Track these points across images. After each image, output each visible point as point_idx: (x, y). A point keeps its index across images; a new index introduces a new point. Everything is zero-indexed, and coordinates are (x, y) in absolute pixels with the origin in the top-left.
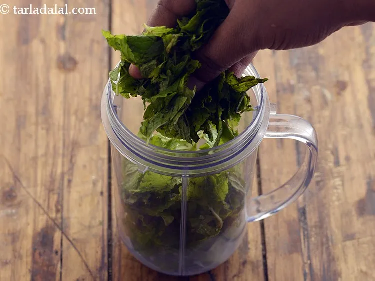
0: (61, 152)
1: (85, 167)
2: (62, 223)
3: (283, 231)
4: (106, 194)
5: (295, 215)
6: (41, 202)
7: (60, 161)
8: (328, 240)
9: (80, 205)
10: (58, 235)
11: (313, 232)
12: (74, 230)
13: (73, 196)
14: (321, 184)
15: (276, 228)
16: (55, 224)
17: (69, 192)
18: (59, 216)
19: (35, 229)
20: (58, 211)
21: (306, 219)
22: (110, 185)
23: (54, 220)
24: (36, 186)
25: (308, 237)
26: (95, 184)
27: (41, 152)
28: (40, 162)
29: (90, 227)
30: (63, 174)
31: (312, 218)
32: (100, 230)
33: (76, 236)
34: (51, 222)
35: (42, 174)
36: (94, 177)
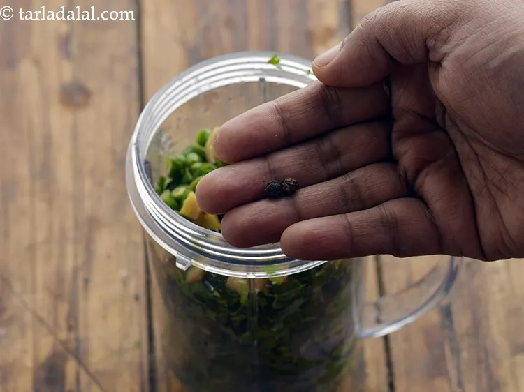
0: (71, 234)
1: (109, 257)
2: (77, 348)
3: (418, 343)
4: (143, 299)
5: (435, 317)
6: (44, 314)
7: (70, 249)
8: (487, 354)
9: (104, 317)
10: (71, 367)
11: (464, 344)
12: (97, 357)
13: (92, 305)
16: (66, 348)
17: (86, 298)
18: (72, 336)
19: (36, 359)
20: (71, 328)
21: (451, 323)
22: (148, 283)
23: (65, 343)
24: (34, 291)
25: (456, 352)
26: (125, 282)
27: (41, 236)
28: (40, 253)
29: (121, 352)
30: (76, 271)
31: (462, 321)
32: (137, 356)
33: (100, 367)
34: (60, 348)
35: (43, 272)
36: (123, 273)
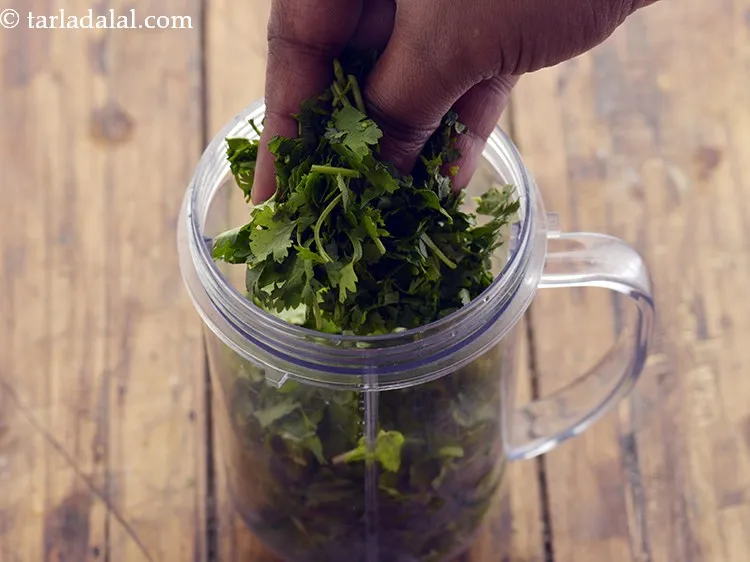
0: (101, 324)
1: (154, 357)
2: (107, 486)
3: (588, 489)
4: (201, 417)
5: (612, 451)
6: (60, 438)
7: (99, 345)
8: (684, 505)
9: (146, 444)
10: (98, 513)
11: (653, 490)
12: (134, 500)
13: (129, 425)
14: (669, 381)
15: (572, 481)
16: (92, 486)
17: (121, 415)
18: (100, 469)
19: (48, 501)
20: (97, 458)
21: (636, 459)
22: (209, 394)
23: (89, 480)
24: (48, 404)
25: (641, 501)
26: (176, 393)
27: (59, 326)
28: (57, 349)
29: (168, 492)
30: (107, 375)
31: (650, 458)
32: (189, 498)
33: (138, 514)
34: (83, 485)
35: (61, 377)
36: (174, 380)
